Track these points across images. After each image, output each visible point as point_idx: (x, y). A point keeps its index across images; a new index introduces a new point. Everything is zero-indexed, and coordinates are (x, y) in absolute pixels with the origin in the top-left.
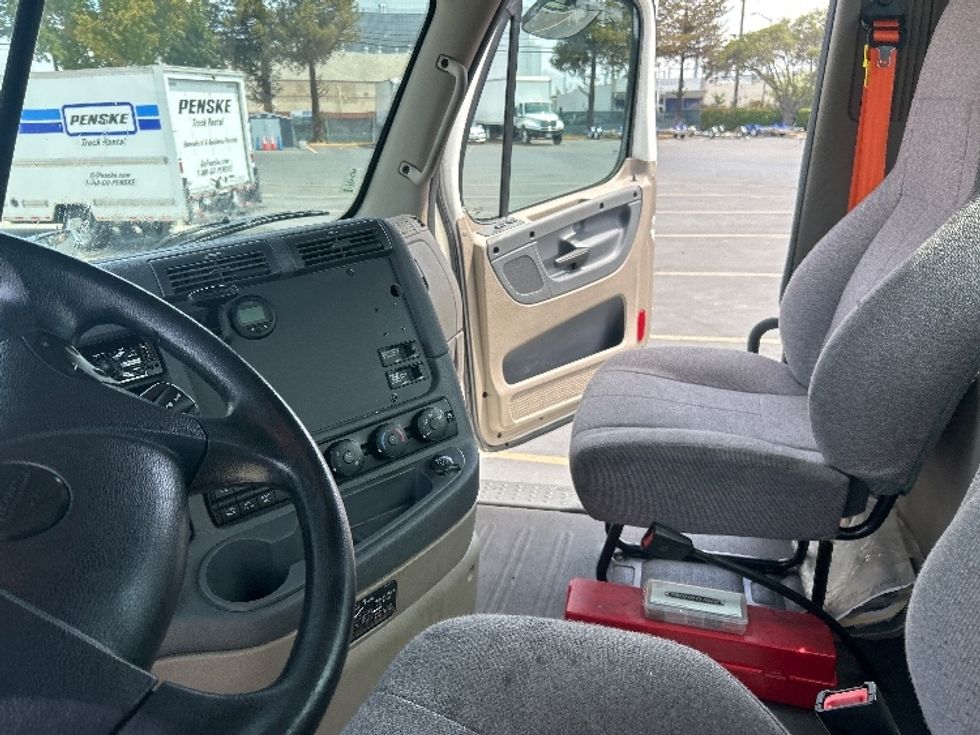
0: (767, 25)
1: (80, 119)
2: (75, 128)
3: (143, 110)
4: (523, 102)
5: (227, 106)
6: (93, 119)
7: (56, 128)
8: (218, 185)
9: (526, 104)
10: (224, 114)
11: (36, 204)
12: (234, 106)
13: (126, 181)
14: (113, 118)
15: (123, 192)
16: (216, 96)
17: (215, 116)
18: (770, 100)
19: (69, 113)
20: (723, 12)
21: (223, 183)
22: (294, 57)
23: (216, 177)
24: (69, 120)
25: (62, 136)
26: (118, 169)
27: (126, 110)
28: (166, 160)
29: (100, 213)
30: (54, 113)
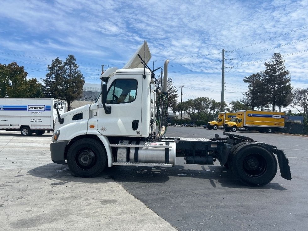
0: (187, 100)
1: (32, 108)
2: (31, 109)
3: (47, 107)
6: (35, 108)
7: (26, 109)
11: (16, 125)
13: (40, 121)
14: (40, 108)
15: (38, 123)
18: (189, 118)
19: (29, 107)
20: (177, 97)
24: (29, 108)
25: (27, 111)
26: (38, 119)
27: (44, 106)
28: (50, 117)
29: (32, 128)
30: (26, 106)
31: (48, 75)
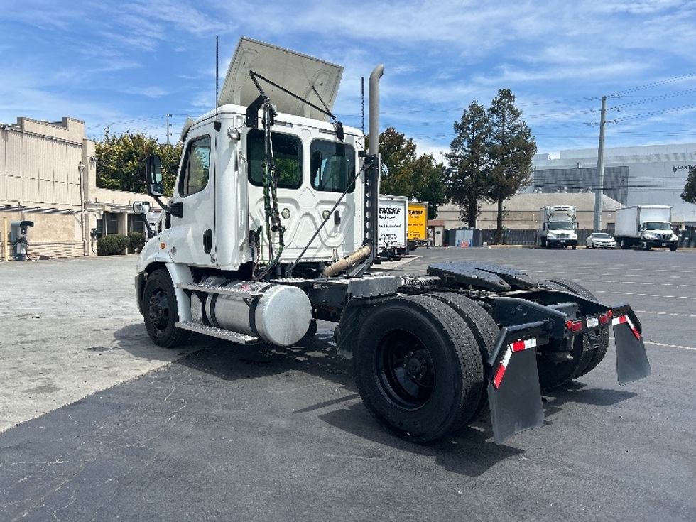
4: (646, 222)
5: (398, 211)
8: (387, 245)
9: (647, 223)
10: (396, 215)
12: (402, 211)
16: (392, 207)
17: (391, 216)
21: (390, 245)
22: (489, 195)
23: (387, 241)
31: (455, 144)
